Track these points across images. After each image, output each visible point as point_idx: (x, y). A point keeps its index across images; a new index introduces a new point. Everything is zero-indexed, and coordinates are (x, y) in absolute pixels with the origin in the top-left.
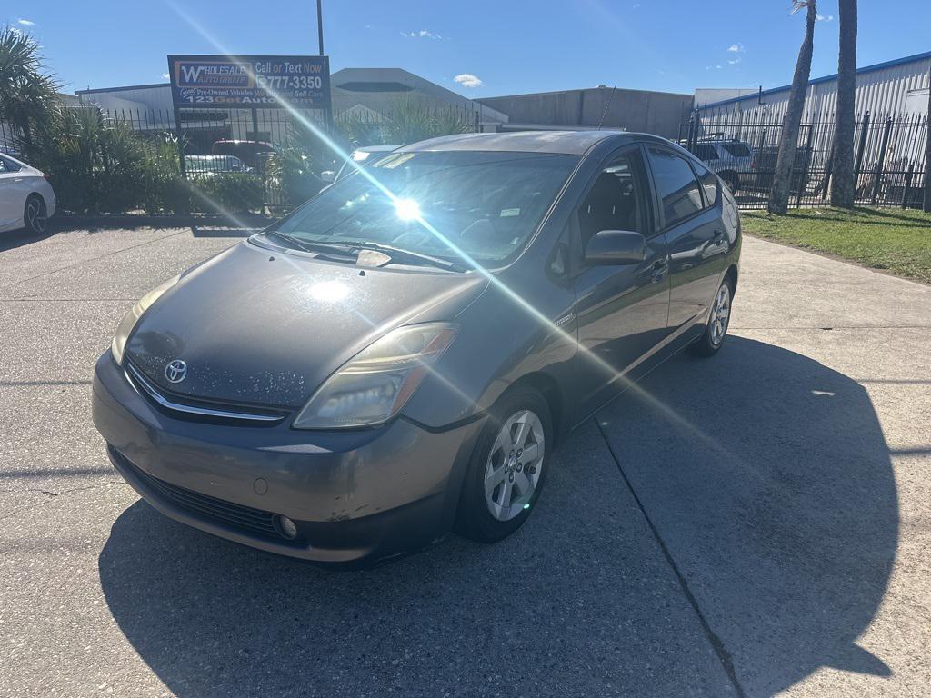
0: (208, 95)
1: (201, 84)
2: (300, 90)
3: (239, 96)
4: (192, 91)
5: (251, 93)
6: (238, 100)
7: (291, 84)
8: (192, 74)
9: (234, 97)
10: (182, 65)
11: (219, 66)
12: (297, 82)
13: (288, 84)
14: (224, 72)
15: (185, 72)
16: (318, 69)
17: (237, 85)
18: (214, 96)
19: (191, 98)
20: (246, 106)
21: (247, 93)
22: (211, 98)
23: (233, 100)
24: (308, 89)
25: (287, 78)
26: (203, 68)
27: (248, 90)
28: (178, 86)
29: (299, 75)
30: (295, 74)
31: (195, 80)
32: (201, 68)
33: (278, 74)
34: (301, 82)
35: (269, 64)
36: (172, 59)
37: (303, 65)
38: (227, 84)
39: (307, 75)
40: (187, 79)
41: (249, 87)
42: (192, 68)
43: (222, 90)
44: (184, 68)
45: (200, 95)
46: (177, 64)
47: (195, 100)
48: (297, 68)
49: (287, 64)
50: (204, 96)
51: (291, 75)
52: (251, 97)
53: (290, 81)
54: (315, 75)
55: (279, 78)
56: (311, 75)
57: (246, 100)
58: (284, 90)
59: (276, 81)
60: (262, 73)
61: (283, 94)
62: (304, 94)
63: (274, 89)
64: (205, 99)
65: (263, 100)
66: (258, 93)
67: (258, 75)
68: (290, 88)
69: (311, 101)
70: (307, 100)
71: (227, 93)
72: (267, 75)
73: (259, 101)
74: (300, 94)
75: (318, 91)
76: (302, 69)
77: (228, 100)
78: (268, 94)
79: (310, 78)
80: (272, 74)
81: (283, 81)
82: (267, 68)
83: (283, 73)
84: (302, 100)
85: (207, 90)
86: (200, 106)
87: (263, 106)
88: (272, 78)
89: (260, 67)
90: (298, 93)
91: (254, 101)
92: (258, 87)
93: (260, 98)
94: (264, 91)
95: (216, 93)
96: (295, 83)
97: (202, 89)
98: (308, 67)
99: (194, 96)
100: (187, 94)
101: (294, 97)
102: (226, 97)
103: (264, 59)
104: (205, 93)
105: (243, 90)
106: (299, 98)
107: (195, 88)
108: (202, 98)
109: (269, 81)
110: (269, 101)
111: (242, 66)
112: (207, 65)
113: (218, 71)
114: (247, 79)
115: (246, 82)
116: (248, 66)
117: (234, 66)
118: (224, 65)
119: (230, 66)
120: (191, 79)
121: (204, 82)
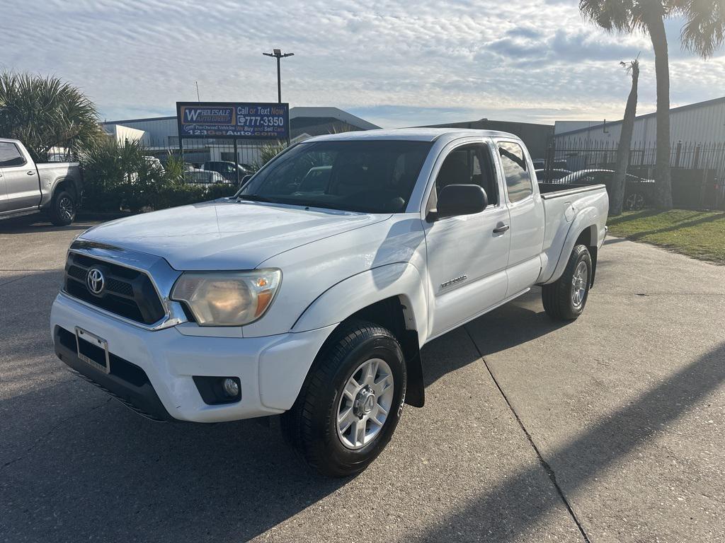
0: (203, 129)
1: (198, 122)
2: (268, 126)
3: (224, 130)
4: (192, 127)
5: (234, 128)
6: (224, 133)
7: (262, 122)
8: (193, 115)
9: (221, 130)
10: (186, 109)
11: (211, 109)
12: (266, 121)
13: (260, 121)
14: (215, 113)
15: (188, 113)
16: (281, 112)
17: (224, 122)
18: (207, 130)
19: (191, 132)
20: (230, 137)
21: (231, 128)
22: (205, 132)
23: (221, 133)
24: (273, 126)
25: (259, 118)
27: (232, 126)
28: (183, 123)
29: (268, 116)
30: (265, 115)
31: (194, 119)
32: (199, 111)
33: (253, 116)
34: (269, 121)
35: (247, 108)
36: (179, 105)
37: (270, 109)
38: (217, 122)
39: (273, 116)
40: (189, 119)
41: (232, 124)
42: (193, 111)
43: (213, 126)
44: (187, 111)
45: (198, 129)
46: (183, 108)
47: (194, 132)
48: (266, 111)
49: (259, 108)
50: (200, 130)
51: (262, 117)
52: (233, 131)
53: (262, 119)
54: (279, 116)
55: (254, 118)
56: (276, 116)
57: (230, 133)
58: (257, 126)
59: (251, 120)
60: (241, 114)
61: (256, 129)
62: (271, 129)
63: (250, 126)
64: (201, 132)
65: (242, 133)
66: (238, 128)
67: (238, 116)
68: (261, 125)
69: (276, 134)
70: (272, 134)
71: (216, 128)
72: (245, 116)
73: (239, 133)
74: (269, 129)
75: (282, 127)
76: (270, 112)
77: (217, 133)
78: (246, 128)
79: (275, 118)
80: (249, 115)
81: (256, 120)
82: (245, 111)
83: (256, 115)
84: (269, 134)
85: (202, 126)
86: (197, 137)
87: (241, 137)
88: (249, 118)
89: (240, 110)
90: (266, 129)
91: (235, 133)
92: (239, 124)
93: (240, 131)
94: (243, 127)
95: (209, 128)
96: (264, 121)
97: (199, 125)
98: (274, 111)
99: (194, 130)
100: (189, 128)
101: (264, 131)
102: (216, 131)
103: (243, 105)
104: (201, 128)
105: (228, 126)
106: (267, 132)
107: (194, 124)
108: (199, 132)
109: (247, 120)
110: (246, 134)
111: (227, 109)
112: (204, 109)
113: (211, 113)
114: (231, 119)
115: (230, 121)
116: (232, 110)
117: (223, 109)
118: (216, 109)
119: (220, 110)
120: (192, 118)
121: (201, 121)
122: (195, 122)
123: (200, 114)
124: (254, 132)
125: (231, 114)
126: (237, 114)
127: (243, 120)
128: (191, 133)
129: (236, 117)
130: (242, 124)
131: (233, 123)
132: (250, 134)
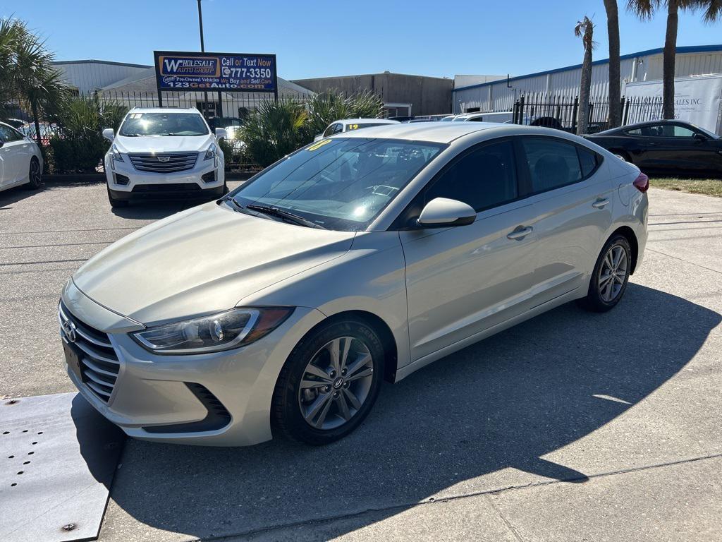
0: (185, 81)
2: (255, 78)
3: (207, 82)
4: (172, 78)
5: (218, 80)
6: (208, 85)
7: (248, 74)
8: (173, 66)
9: (205, 83)
10: (165, 59)
12: (253, 73)
14: (198, 64)
15: (167, 64)
16: (269, 64)
18: (189, 82)
19: (172, 84)
20: (214, 89)
21: (215, 80)
22: (187, 84)
23: (204, 85)
24: (260, 78)
25: (245, 70)
26: (181, 61)
27: (216, 78)
29: (254, 68)
30: (252, 67)
31: (175, 71)
32: (180, 61)
33: (238, 67)
34: (256, 73)
35: (232, 59)
36: (157, 54)
37: (257, 61)
38: (200, 74)
39: (260, 68)
40: (169, 70)
42: (173, 61)
43: (196, 78)
44: (166, 61)
45: (179, 81)
46: (161, 58)
47: (174, 85)
48: (252, 63)
49: (245, 59)
50: (182, 82)
51: (248, 68)
52: (218, 83)
53: (248, 71)
54: (266, 68)
55: (239, 70)
56: (263, 67)
57: (214, 85)
58: (244, 79)
59: (237, 72)
60: (226, 66)
61: (242, 82)
62: (258, 81)
63: (236, 78)
64: (182, 85)
65: (228, 85)
66: (223, 81)
67: (223, 68)
68: (248, 77)
69: (263, 87)
70: (260, 86)
71: (199, 80)
72: (230, 67)
73: (224, 86)
74: (255, 82)
75: (268, 79)
76: (257, 63)
77: (200, 86)
78: (231, 81)
79: (262, 70)
80: (234, 66)
81: (242, 72)
82: (230, 62)
83: (242, 66)
84: (256, 86)
85: (184, 78)
86: (179, 89)
87: (226, 90)
88: (234, 70)
89: (225, 61)
90: (253, 81)
91: (220, 86)
92: (224, 76)
93: (225, 84)
94: (228, 79)
95: (191, 80)
96: (251, 73)
97: (180, 77)
98: (261, 62)
99: (174, 82)
100: (168, 80)
101: (250, 83)
102: (198, 83)
103: (228, 56)
104: (182, 79)
105: (212, 78)
106: (254, 84)
107: (175, 76)
108: (180, 84)
109: (232, 72)
110: (232, 86)
111: (211, 60)
112: (185, 59)
113: (193, 63)
114: (215, 70)
115: (214, 73)
116: (216, 61)
117: (206, 60)
118: (198, 60)
119: (202, 60)
120: (172, 68)
121: (182, 72)
122: (176, 73)
123: (181, 64)
124: (240, 84)
125: (215, 64)
126: (221, 66)
127: (227, 71)
128: (172, 85)
129: (221, 69)
130: (228, 76)
131: (218, 74)
132: (236, 86)
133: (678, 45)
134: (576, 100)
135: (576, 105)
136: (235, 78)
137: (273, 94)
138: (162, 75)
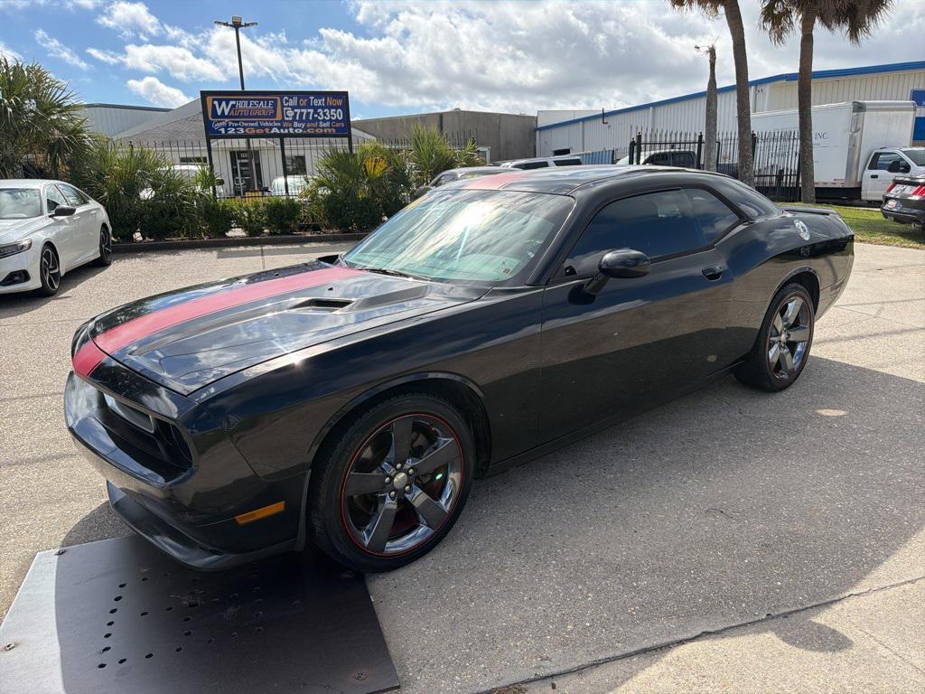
0: (239, 126)
2: (324, 121)
3: (267, 127)
4: (224, 123)
5: (279, 124)
6: (267, 130)
7: (316, 116)
8: (223, 108)
9: (264, 128)
10: (214, 100)
11: (249, 100)
12: (321, 114)
13: (313, 114)
14: (254, 105)
15: (217, 106)
16: (340, 102)
18: (245, 128)
19: (223, 130)
20: (275, 135)
21: (276, 124)
22: (242, 129)
23: (263, 131)
24: (330, 120)
25: (312, 111)
26: (234, 102)
27: (277, 122)
28: (210, 119)
29: (323, 108)
30: (320, 107)
31: (226, 113)
32: (232, 103)
33: (303, 108)
34: (324, 114)
35: (295, 99)
36: (204, 94)
37: (326, 99)
38: (257, 116)
39: (330, 108)
40: (219, 113)
42: (224, 103)
43: (252, 122)
44: (216, 103)
45: (232, 127)
46: (209, 99)
47: (226, 131)
48: (320, 102)
49: (312, 98)
50: (235, 127)
51: (315, 108)
52: (279, 128)
53: (315, 112)
54: (337, 108)
55: (305, 111)
56: (333, 107)
57: (275, 130)
58: (310, 122)
59: (301, 114)
60: (288, 106)
61: (308, 125)
62: (328, 124)
63: (301, 121)
64: (236, 131)
65: (291, 130)
66: (285, 124)
67: (285, 109)
68: (315, 120)
69: (334, 130)
70: (330, 130)
71: (256, 124)
72: (293, 108)
73: (286, 131)
74: (324, 125)
75: (340, 121)
76: (325, 103)
77: (258, 131)
79: (332, 110)
80: (298, 107)
81: (308, 114)
82: (293, 102)
83: (308, 106)
84: (326, 130)
85: (238, 122)
86: (231, 137)
87: (290, 135)
88: (298, 111)
89: (287, 101)
90: (322, 124)
91: (282, 131)
92: (286, 119)
93: (288, 128)
94: (292, 122)
95: (246, 124)
96: (319, 115)
97: (233, 122)
98: (330, 101)
99: (226, 127)
100: (219, 125)
101: (318, 127)
102: (256, 128)
103: (291, 94)
104: (236, 124)
105: (272, 122)
106: (323, 128)
107: (227, 120)
108: (233, 129)
109: (296, 113)
110: (296, 131)
111: (270, 100)
112: (239, 100)
113: (248, 105)
114: (275, 113)
115: (274, 115)
116: (276, 101)
117: (264, 100)
118: (255, 100)
119: (260, 100)
120: (223, 110)
121: (235, 115)
122: (227, 117)
123: (233, 106)
124: (306, 128)
125: (275, 106)
126: (283, 106)
127: (290, 113)
128: (223, 132)
129: (282, 110)
130: (291, 119)
131: (279, 117)
132: (301, 131)
133: (814, 69)
134: (701, 137)
135: (700, 142)
136: (299, 121)
137: (346, 140)
138: (211, 119)
